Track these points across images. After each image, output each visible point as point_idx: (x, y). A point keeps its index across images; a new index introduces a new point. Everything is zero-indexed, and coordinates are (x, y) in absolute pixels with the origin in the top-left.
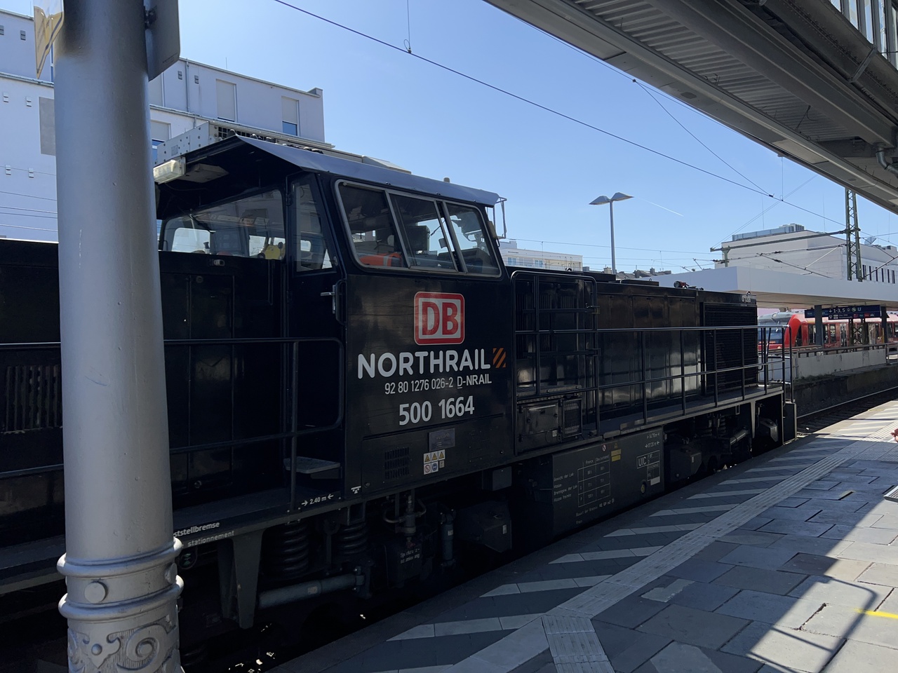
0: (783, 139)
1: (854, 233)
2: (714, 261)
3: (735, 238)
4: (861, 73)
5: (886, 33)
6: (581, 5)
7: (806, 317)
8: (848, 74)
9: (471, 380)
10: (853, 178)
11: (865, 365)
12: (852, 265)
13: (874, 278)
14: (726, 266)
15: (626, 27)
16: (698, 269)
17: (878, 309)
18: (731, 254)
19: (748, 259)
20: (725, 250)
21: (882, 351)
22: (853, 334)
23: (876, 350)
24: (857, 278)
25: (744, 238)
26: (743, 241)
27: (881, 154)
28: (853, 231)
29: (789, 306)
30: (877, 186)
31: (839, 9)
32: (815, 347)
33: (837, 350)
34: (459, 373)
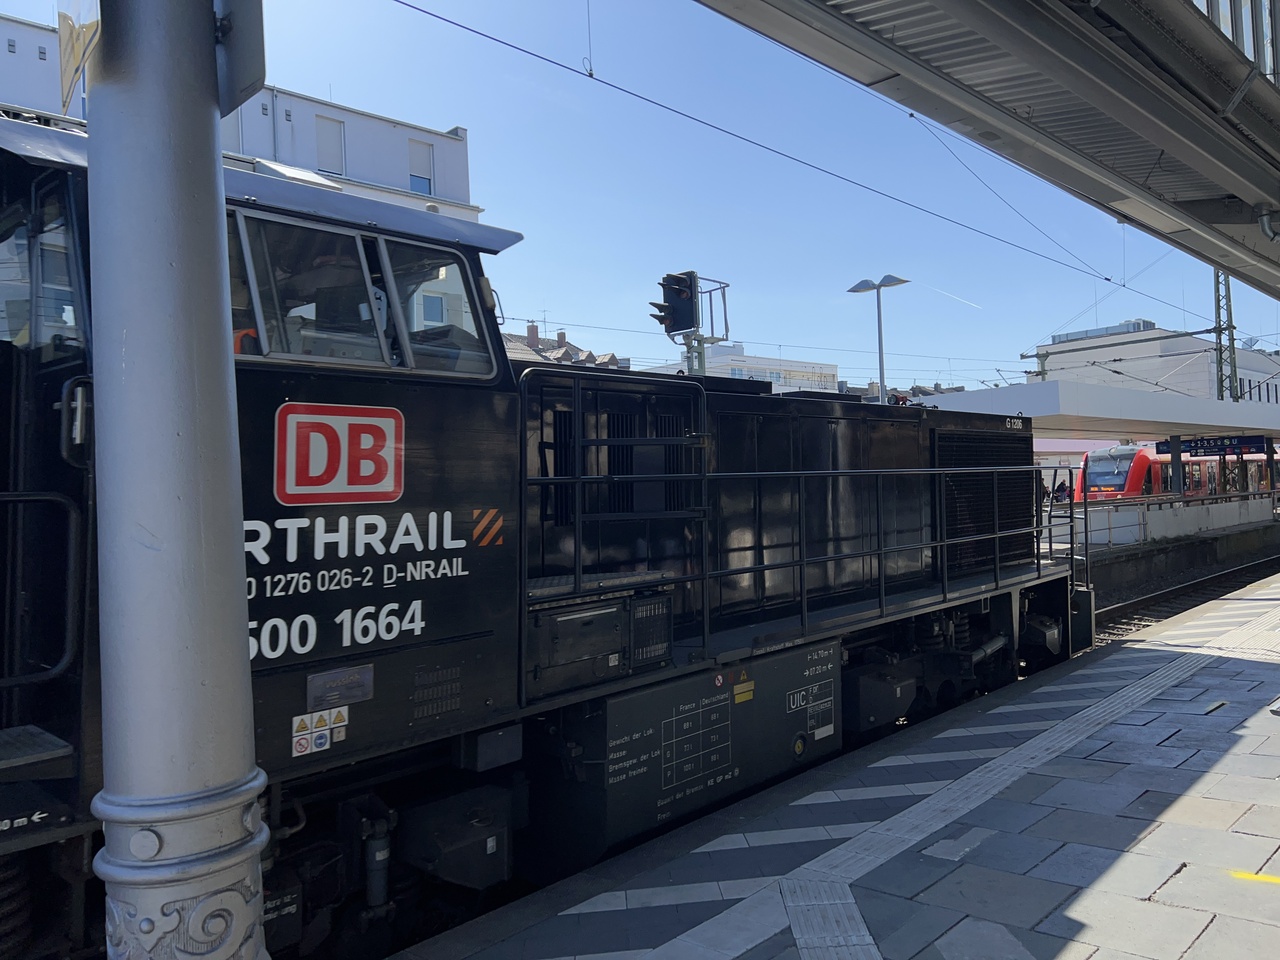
0: (1124, 197)
1: (1227, 332)
2: (1026, 372)
3: (1056, 340)
4: (1236, 105)
5: (1273, 46)
6: (834, 6)
7: (1157, 453)
8: (1217, 105)
9: (418, 571)
10: (1226, 255)
11: (1242, 521)
12: (1224, 377)
13: (1255, 397)
14: (1043, 379)
15: (901, 39)
16: (1003, 384)
17: (1260, 441)
18: (1050, 363)
19: (1074, 370)
20: (1042, 357)
21: (1267, 501)
22: (1225, 477)
23: (1258, 501)
24: (1231, 396)
25: (1069, 339)
26: (1066, 343)
27: (1265, 219)
28: (1225, 329)
29: (1134, 437)
30: (1259, 265)
31: (1205, 12)
32: (1171, 496)
33: (1203, 501)
34: (388, 558)
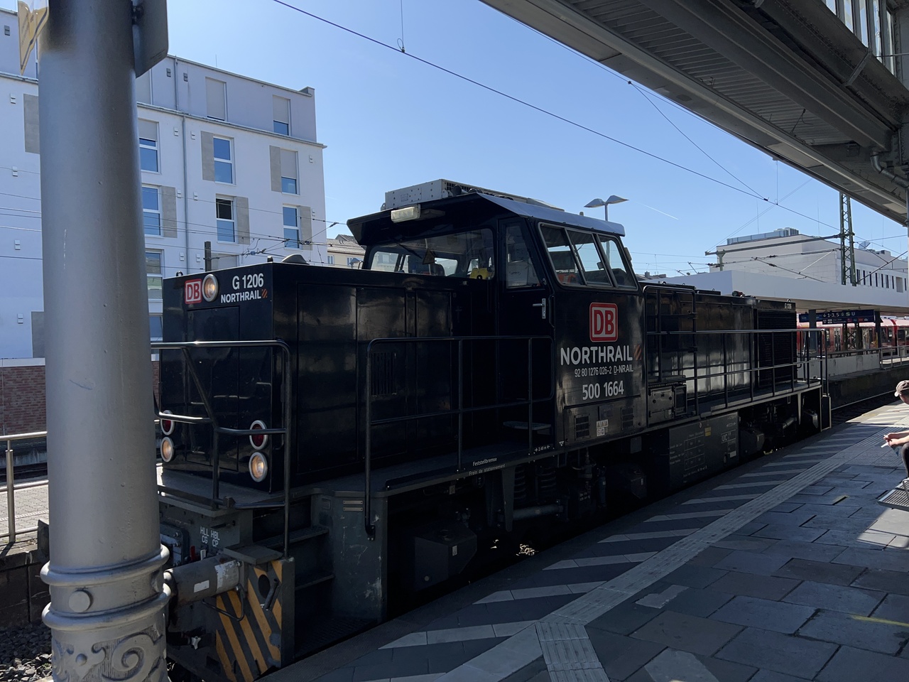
0: (778, 142)
1: (848, 237)
2: (709, 264)
3: (730, 242)
4: (856, 77)
5: (881, 37)
7: (800, 322)
8: (843, 77)
9: (622, 369)
10: (848, 182)
11: (858, 370)
12: (846, 269)
13: (868, 283)
14: (721, 270)
16: (693, 273)
17: (872, 314)
18: (726, 258)
19: (743, 263)
20: (720, 254)
21: (876, 356)
22: (847, 338)
23: (870, 355)
24: (851, 282)
25: (738, 241)
26: (737, 244)
27: (875, 158)
28: (847, 235)
30: (871, 190)
31: (834, 13)
33: (831, 355)
34: (615, 363)
